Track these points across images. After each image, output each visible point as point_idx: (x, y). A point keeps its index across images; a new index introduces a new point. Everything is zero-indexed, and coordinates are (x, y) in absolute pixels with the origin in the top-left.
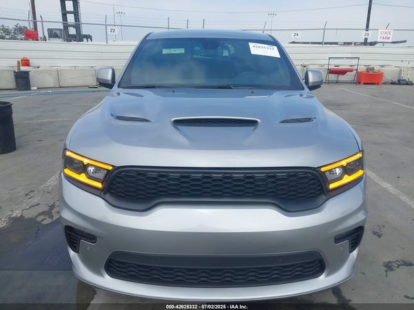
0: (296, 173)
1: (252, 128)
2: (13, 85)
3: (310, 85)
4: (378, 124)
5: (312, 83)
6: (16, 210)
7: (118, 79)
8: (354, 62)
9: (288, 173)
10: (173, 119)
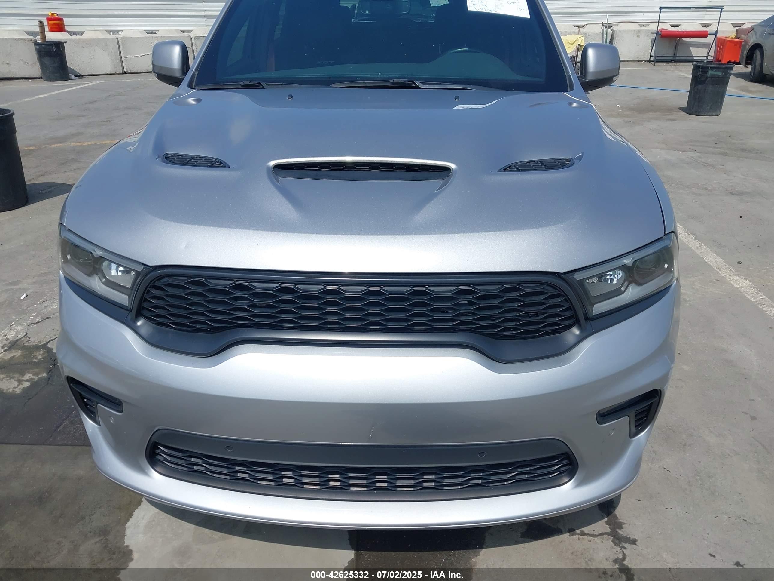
0: (520, 283)
1: (439, 183)
2: (36, 70)
3: (590, 78)
4: (743, 150)
5: (595, 73)
6: (16, 324)
7: (193, 64)
8: (712, 17)
9: (502, 284)
10: (272, 163)
